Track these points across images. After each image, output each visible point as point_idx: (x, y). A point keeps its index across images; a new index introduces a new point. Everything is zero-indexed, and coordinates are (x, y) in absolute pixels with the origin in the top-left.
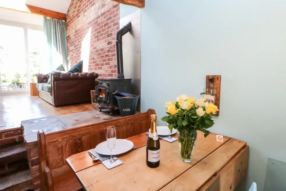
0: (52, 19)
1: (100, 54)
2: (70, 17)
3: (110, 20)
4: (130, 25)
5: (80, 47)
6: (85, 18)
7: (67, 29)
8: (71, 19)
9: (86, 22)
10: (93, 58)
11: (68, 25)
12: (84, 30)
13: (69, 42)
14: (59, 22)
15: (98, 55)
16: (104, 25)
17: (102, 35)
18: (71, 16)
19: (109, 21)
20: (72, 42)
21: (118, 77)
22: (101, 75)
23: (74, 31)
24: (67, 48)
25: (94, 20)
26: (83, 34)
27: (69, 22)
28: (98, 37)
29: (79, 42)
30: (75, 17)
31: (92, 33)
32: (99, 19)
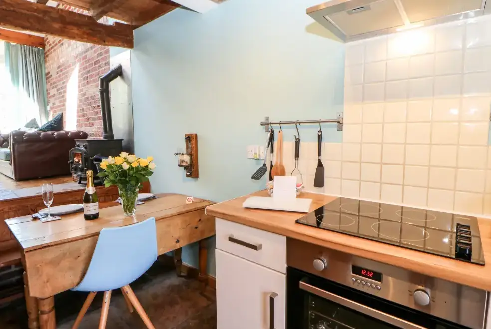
0: (19, 46)
1: (91, 104)
2: (50, 44)
3: (101, 57)
4: (120, 68)
5: (65, 92)
6: (70, 49)
7: (46, 62)
8: (51, 46)
9: (72, 55)
10: (83, 109)
11: (47, 56)
12: (69, 66)
13: (49, 82)
14: (32, 51)
15: (88, 105)
16: (95, 62)
17: (92, 76)
18: (51, 42)
19: (99, 58)
20: (54, 83)
21: (105, 137)
22: (93, 135)
23: (55, 66)
24: (47, 91)
25: (82, 53)
26: (67, 72)
27: (48, 51)
28: (88, 79)
29: (63, 83)
30: (57, 44)
31: (80, 71)
32: (88, 53)
